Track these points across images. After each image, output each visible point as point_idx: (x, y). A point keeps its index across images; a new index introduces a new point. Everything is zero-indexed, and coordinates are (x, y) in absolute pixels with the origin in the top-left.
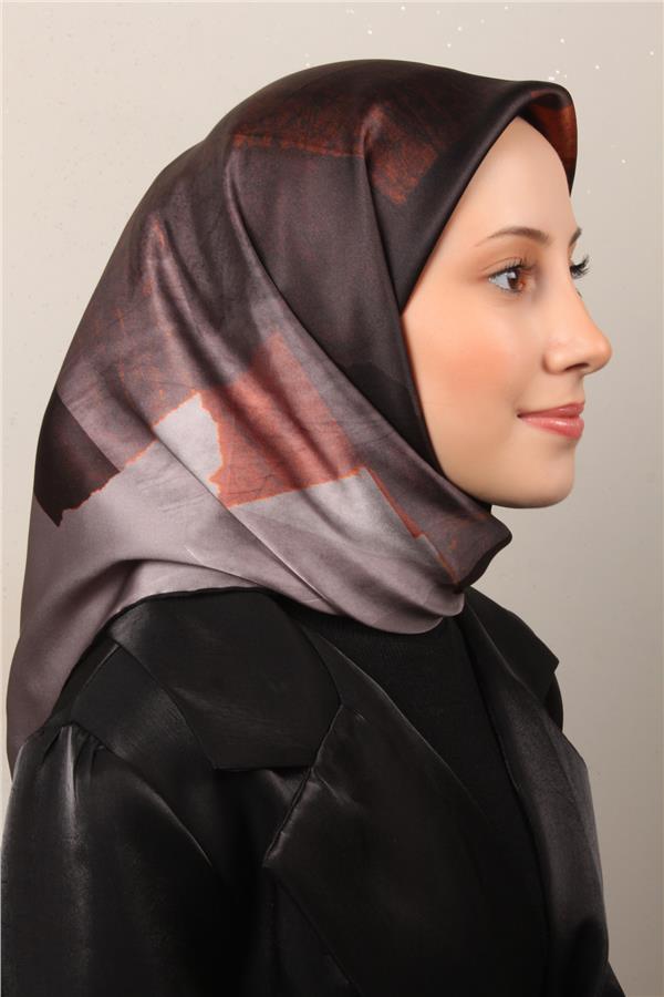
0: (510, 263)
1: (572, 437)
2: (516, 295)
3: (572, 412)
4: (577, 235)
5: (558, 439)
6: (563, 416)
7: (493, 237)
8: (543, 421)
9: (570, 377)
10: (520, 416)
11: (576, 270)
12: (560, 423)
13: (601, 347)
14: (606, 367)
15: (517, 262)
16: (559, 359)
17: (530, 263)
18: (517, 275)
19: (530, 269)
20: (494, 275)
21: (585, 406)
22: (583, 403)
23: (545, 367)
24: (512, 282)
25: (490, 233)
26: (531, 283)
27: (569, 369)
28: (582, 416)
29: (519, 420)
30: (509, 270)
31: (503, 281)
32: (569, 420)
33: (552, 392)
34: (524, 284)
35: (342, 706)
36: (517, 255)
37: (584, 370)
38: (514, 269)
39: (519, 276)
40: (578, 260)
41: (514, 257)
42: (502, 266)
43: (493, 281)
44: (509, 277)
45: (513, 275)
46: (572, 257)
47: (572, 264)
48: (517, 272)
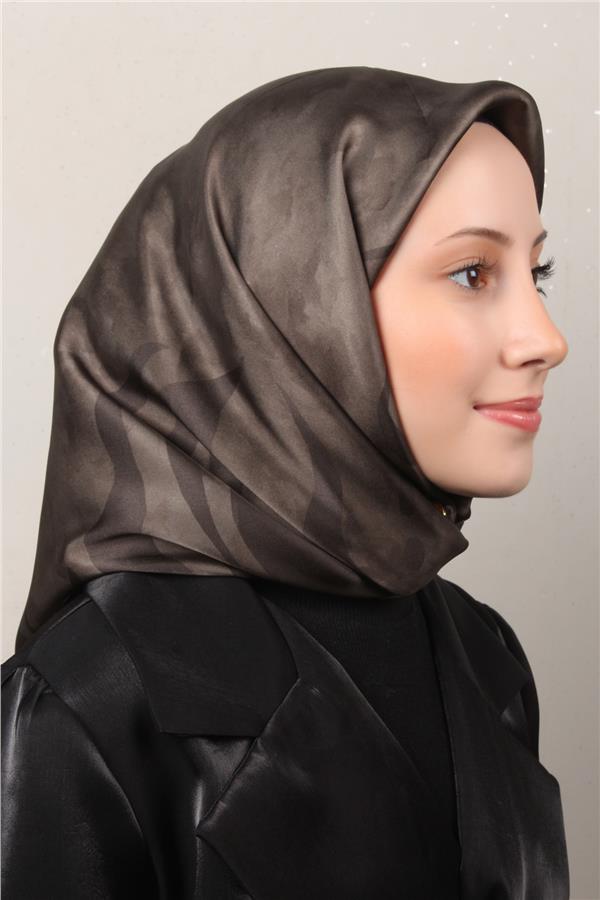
0: (470, 262)
1: (529, 430)
2: (474, 292)
3: (530, 406)
4: (542, 236)
5: (515, 431)
6: (519, 409)
7: (453, 236)
8: (500, 414)
9: (527, 372)
10: (476, 408)
11: (539, 271)
12: (518, 416)
13: (558, 345)
14: (561, 365)
15: (476, 262)
16: (517, 355)
17: (490, 262)
18: (477, 274)
19: (489, 268)
20: (453, 274)
21: (543, 401)
22: (541, 398)
23: (502, 361)
24: (472, 281)
25: (452, 232)
26: (492, 281)
27: (525, 364)
28: (541, 409)
29: (475, 412)
30: (468, 269)
31: (463, 278)
32: (525, 414)
33: (509, 387)
34: (486, 283)
35: (299, 680)
36: (477, 255)
37: (541, 366)
38: (474, 268)
39: (479, 274)
40: (542, 262)
41: (473, 257)
42: (461, 265)
43: (453, 278)
44: (469, 275)
45: (473, 273)
46: (537, 259)
47: (535, 266)
48: (477, 271)
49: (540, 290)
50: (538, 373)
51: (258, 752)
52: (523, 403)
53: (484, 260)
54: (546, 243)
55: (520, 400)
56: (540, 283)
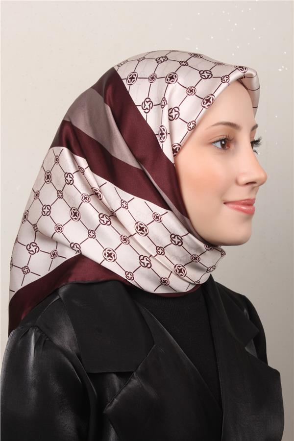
0: (222, 138)
1: (250, 214)
2: (224, 151)
3: (249, 203)
4: (255, 127)
5: (243, 214)
6: (244, 204)
8: (236, 206)
9: (249, 187)
10: (225, 203)
11: (254, 143)
12: (244, 208)
13: (262, 175)
14: (264, 184)
15: (225, 137)
16: (244, 179)
17: (231, 138)
19: (230, 141)
20: (214, 142)
21: (256, 201)
22: (254, 199)
23: (237, 182)
24: (223, 146)
25: (214, 124)
26: (232, 147)
27: (247, 184)
28: (254, 205)
29: (224, 205)
30: (221, 141)
31: (219, 145)
32: (247, 206)
33: (240, 194)
34: (229, 147)
36: (225, 134)
37: (254, 185)
38: (224, 140)
39: (226, 143)
40: (256, 139)
41: (223, 135)
42: (218, 139)
43: (214, 144)
44: (221, 143)
45: (223, 143)
46: (253, 137)
47: (252, 140)
48: (225, 142)
49: (255, 151)
50: (253, 188)
51: (134, 378)
52: (246, 201)
53: (228, 136)
54: (258, 130)
55: (245, 200)
56: (255, 148)
